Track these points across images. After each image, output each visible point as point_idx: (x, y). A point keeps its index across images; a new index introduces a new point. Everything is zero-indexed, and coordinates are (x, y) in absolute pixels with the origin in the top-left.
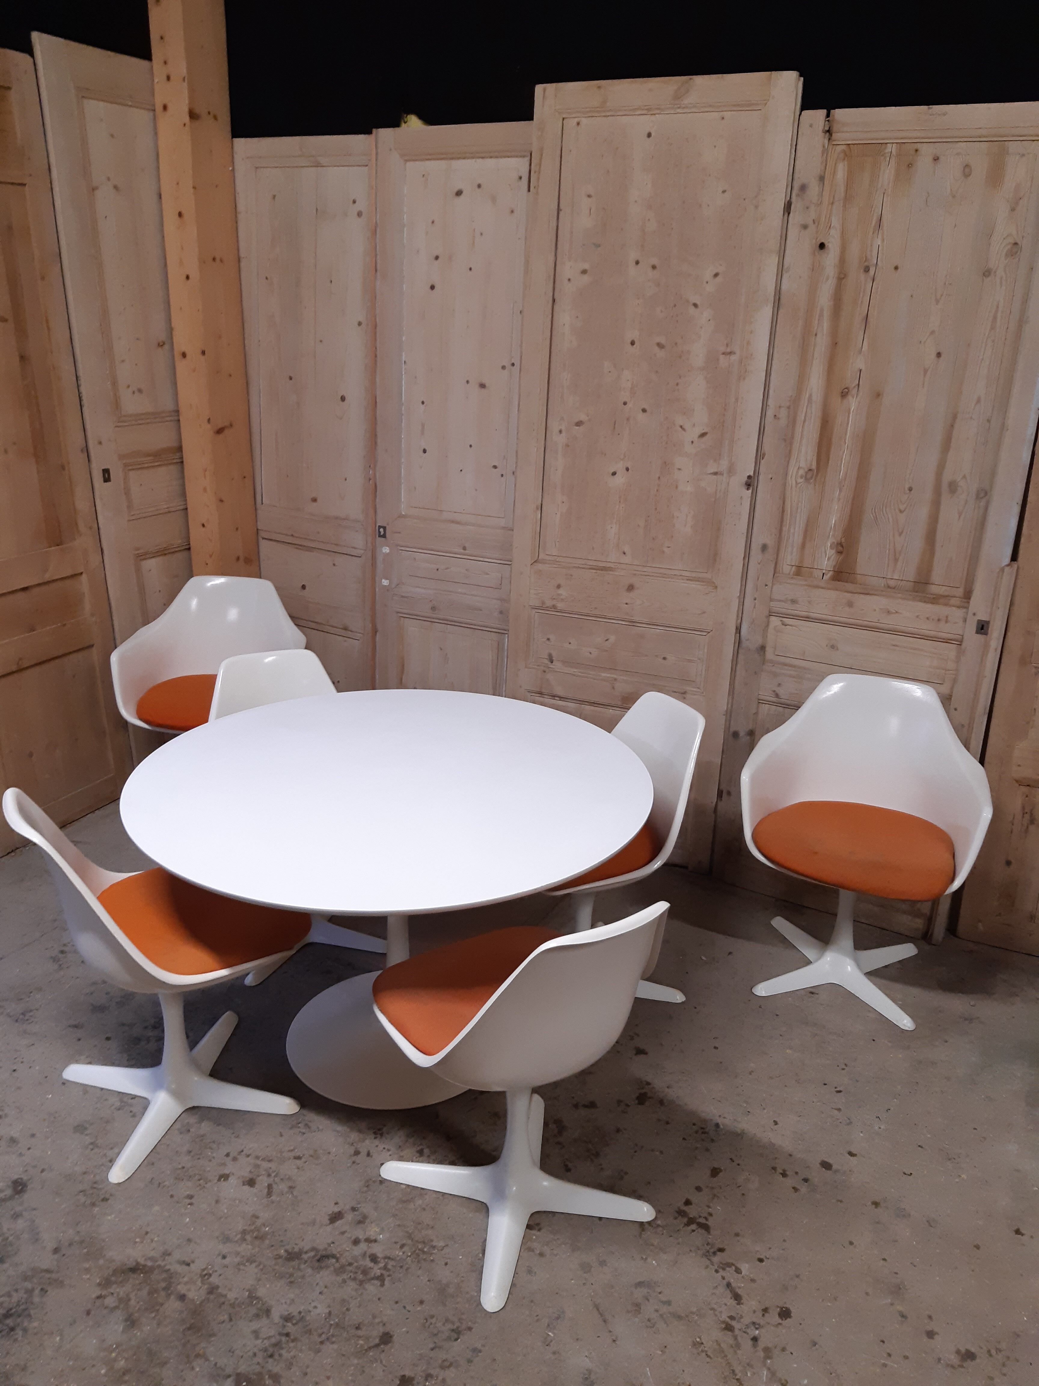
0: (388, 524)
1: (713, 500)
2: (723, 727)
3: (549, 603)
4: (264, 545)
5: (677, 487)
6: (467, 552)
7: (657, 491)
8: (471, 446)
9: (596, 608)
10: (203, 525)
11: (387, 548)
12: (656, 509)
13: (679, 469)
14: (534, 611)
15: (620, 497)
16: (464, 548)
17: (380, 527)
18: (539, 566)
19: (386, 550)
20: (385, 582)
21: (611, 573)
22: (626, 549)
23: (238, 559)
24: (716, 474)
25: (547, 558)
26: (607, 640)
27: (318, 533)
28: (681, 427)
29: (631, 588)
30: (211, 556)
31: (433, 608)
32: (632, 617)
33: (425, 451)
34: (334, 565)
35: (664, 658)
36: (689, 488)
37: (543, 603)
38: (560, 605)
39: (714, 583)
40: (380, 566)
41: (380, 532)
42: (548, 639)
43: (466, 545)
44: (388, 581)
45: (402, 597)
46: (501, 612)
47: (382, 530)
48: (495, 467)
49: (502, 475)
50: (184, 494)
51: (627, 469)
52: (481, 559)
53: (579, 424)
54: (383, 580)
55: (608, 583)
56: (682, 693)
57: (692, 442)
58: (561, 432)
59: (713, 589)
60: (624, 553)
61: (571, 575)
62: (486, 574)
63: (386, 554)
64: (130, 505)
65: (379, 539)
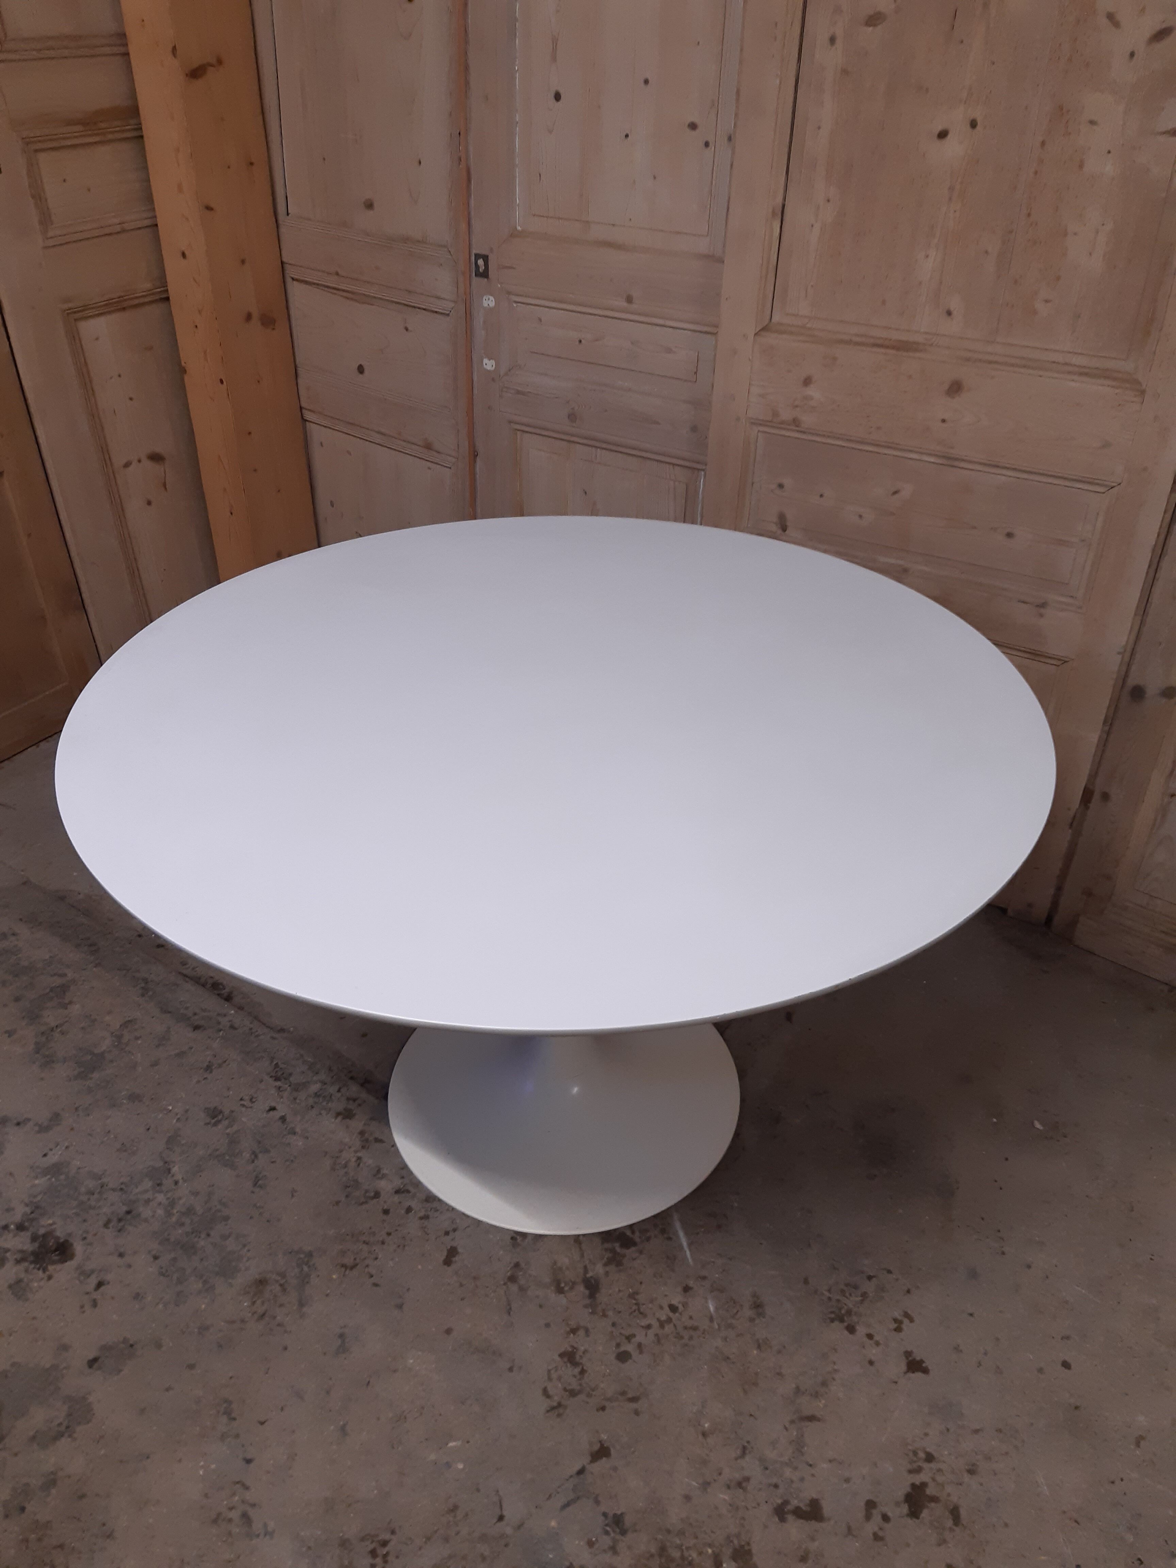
0: (491, 250)
1: (1164, 195)
2: (1115, 676)
3: (786, 415)
4: (296, 291)
5: (1081, 166)
6: (635, 306)
7: (1036, 173)
8: (646, 82)
9: (879, 428)
10: (184, 255)
11: (492, 298)
12: (1029, 215)
13: (1092, 122)
14: (757, 429)
15: (951, 189)
16: (629, 300)
17: (478, 256)
18: (770, 339)
19: (489, 302)
20: (489, 364)
21: (918, 355)
22: (955, 303)
23: (249, 317)
25: (787, 321)
26: (895, 493)
27: (377, 269)
28: (1110, 17)
29: (955, 388)
30: (200, 312)
31: (572, 417)
32: (952, 448)
33: (557, 97)
34: (407, 329)
35: (1009, 535)
36: (1109, 169)
37: (775, 414)
38: (808, 419)
39: (1139, 383)
40: (480, 334)
41: (477, 267)
42: (781, 486)
43: (635, 295)
44: (493, 362)
45: (519, 392)
46: (694, 429)
47: (481, 262)
48: (693, 126)
49: (707, 144)
50: (149, 199)
51: (973, 124)
52: (661, 322)
53: (874, 20)
54: (486, 361)
55: (911, 377)
56: (1037, 606)
57: (1132, 55)
58: (832, 40)
59: (1135, 396)
60: (949, 313)
61: (835, 359)
62: (669, 350)
63: (490, 310)
64: (46, 219)
65: (476, 281)
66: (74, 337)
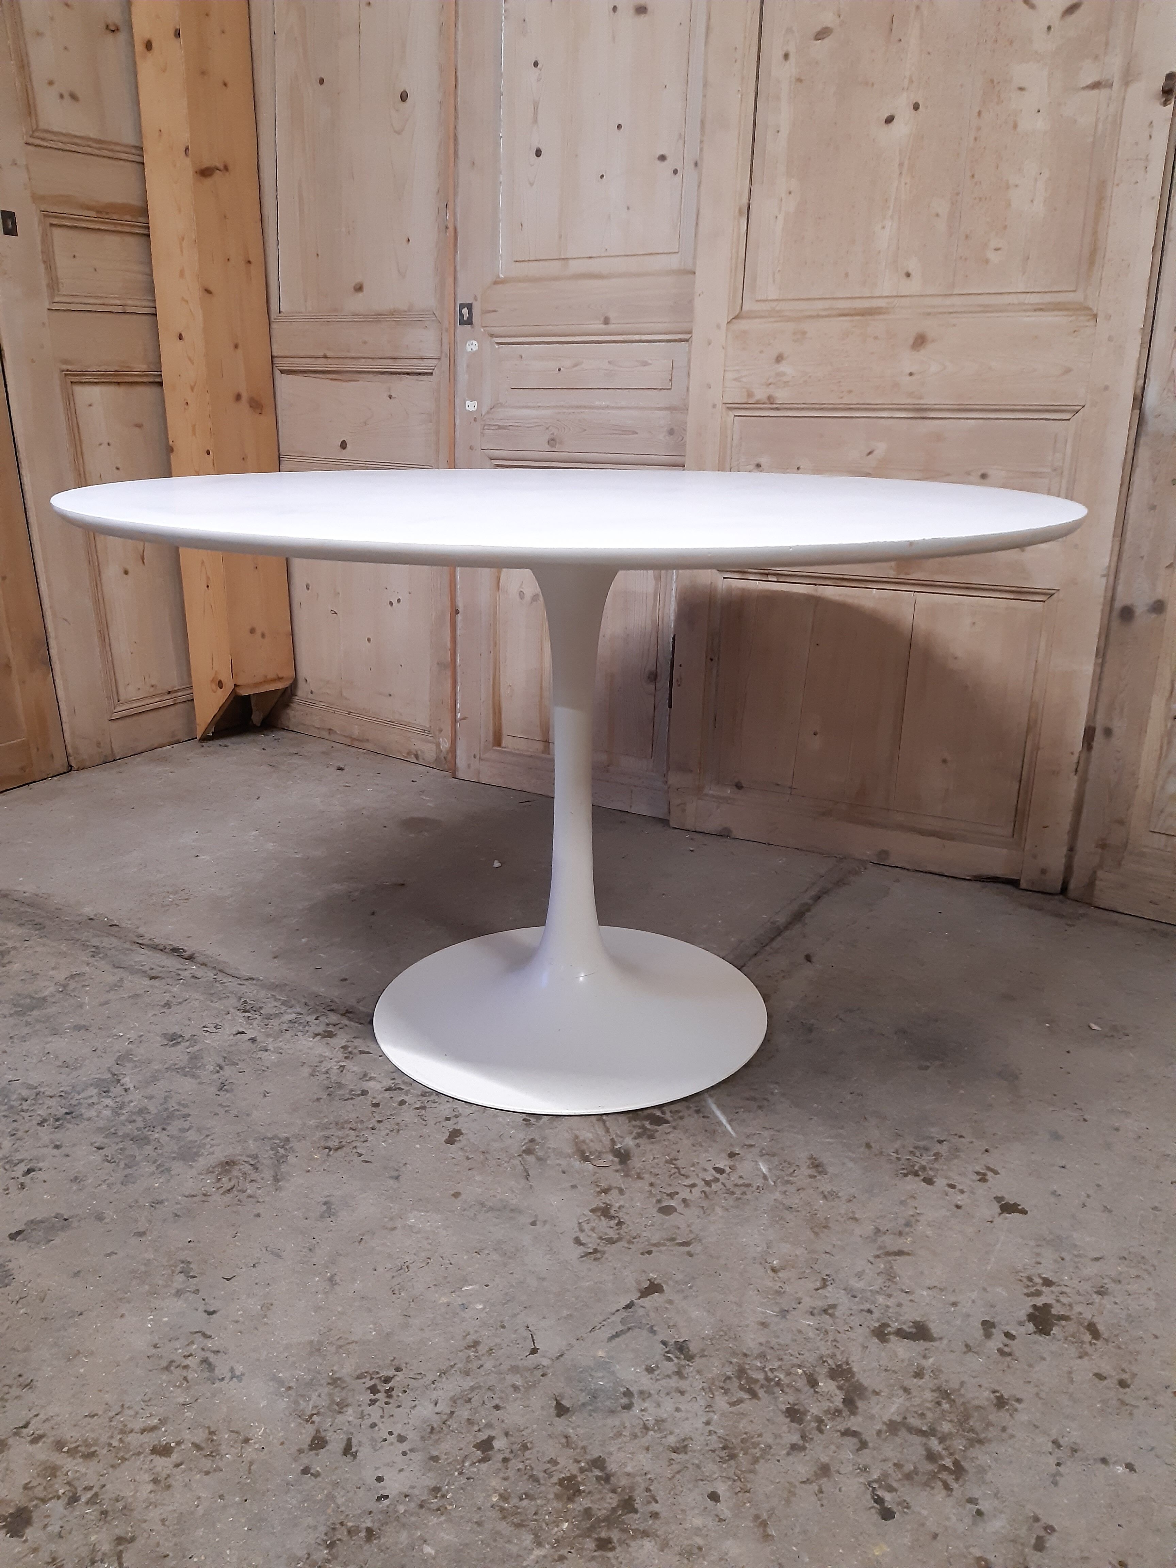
0: (476, 299)
1: (1090, 140)
2: (1102, 599)
3: (760, 394)
4: (283, 381)
5: (1015, 126)
6: (611, 327)
7: (976, 139)
8: (619, 127)
9: (850, 392)
10: (180, 337)
11: (475, 342)
12: (973, 176)
13: (1021, 89)
14: (732, 414)
15: (901, 165)
16: (606, 321)
17: (462, 306)
18: (742, 325)
19: (472, 346)
20: (471, 406)
21: (882, 317)
22: (913, 265)
23: (238, 397)
24: (1096, 85)
25: (757, 307)
26: (870, 453)
27: (365, 343)
29: (920, 341)
30: (192, 389)
31: (552, 441)
32: (921, 398)
33: (538, 153)
34: (390, 397)
35: (984, 476)
36: (1040, 124)
37: (750, 395)
38: (782, 395)
39: (1090, 309)
40: (463, 377)
41: (461, 315)
42: (759, 464)
43: (612, 315)
44: (476, 402)
45: (500, 427)
46: (671, 432)
47: (465, 311)
48: (662, 158)
49: (675, 172)
51: (916, 107)
52: (637, 337)
53: (822, 34)
54: (468, 403)
55: (876, 338)
57: (1049, 28)
58: (786, 56)
59: (1088, 321)
60: (908, 275)
61: (804, 333)
62: (645, 364)
63: (474, 354)
64: (54, 285)
65: (460, 329)
66: (69, 400)
